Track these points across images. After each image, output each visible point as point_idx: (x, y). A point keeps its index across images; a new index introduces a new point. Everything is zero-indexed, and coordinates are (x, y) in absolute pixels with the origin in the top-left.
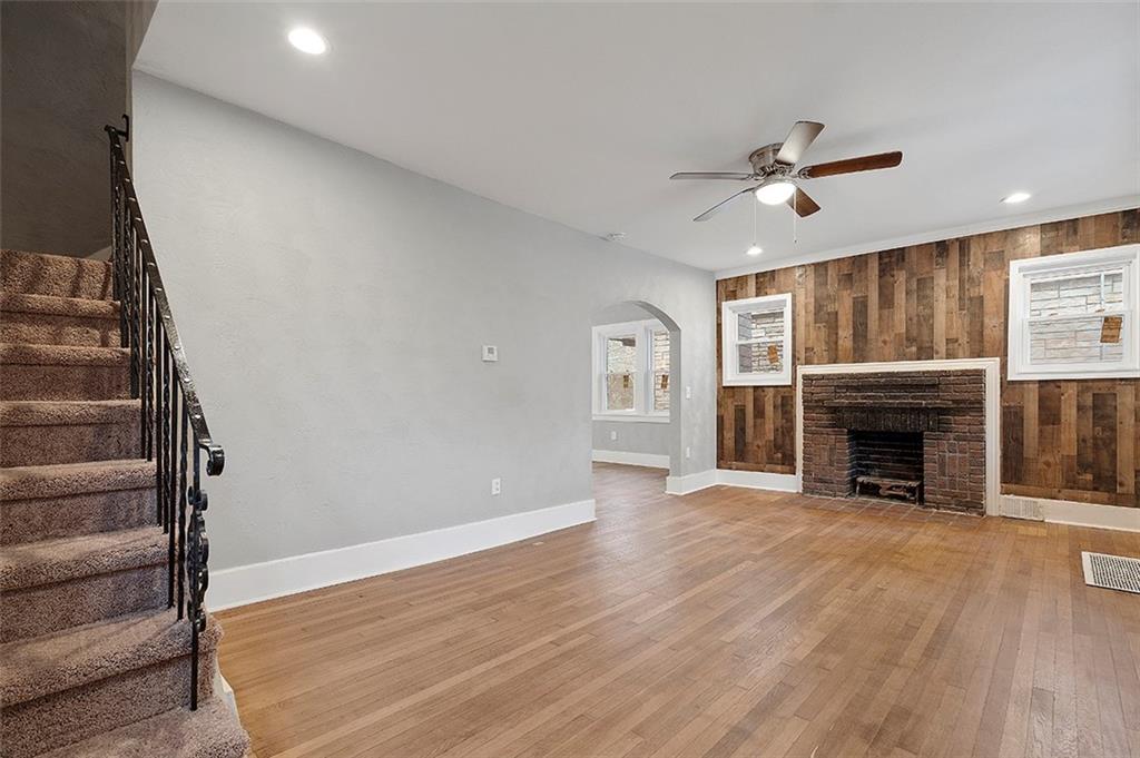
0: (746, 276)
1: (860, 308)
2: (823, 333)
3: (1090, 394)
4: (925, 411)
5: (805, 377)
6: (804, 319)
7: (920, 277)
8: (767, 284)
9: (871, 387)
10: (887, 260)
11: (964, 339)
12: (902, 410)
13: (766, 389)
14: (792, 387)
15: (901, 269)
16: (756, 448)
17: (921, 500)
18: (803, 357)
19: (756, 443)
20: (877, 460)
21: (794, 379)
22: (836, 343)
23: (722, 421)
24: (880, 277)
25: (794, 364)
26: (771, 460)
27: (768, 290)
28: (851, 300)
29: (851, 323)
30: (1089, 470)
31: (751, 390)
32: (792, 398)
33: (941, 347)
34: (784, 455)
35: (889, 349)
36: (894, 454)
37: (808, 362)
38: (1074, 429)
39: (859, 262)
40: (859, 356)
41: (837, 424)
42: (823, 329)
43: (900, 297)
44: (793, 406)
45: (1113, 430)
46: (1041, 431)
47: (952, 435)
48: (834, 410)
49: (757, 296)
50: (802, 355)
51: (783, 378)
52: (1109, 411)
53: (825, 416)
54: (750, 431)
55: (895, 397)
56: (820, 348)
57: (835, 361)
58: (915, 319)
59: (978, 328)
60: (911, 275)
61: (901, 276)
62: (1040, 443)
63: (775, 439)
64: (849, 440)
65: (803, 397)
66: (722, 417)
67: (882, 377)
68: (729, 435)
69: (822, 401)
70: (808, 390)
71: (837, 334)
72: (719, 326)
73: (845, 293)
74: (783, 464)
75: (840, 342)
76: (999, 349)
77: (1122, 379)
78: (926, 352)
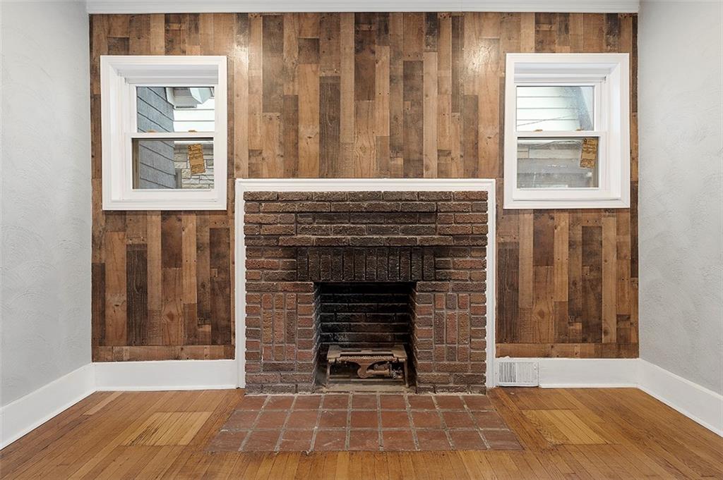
0: (148, 15)
1: (330, 93)
2: (277, 129)
3: (580, 227)
4: (420, 250)
5: (251, 198)
6: (246, 104)
7: (407, 59)
8: (185, 37)
9: (351, 215)
10: (365, 27)
11: (457, 153)
12: (390, 250)
13: (184, 217)
14: (228, 213)
15: (384, 43)
16: (166, 320)
17: (412, 380)
18: (244, 164)
19: (167, 310)
20: (347, 319)
21: (231, 200)
22: (296, 145)
23: (103, 273)
24: (357, 51)
25: (231, 176)
26: (193, 338)
27: (187, 47)
28: (318, 79)
29: (317, 116)
30: (578, 319)
31: (158, 219)
32: (229, 231)
33: (432, 160)
34: (215, 328)
35: (370, 160)
36: (369, 309)
37: (254, 173)
38: (565, 270)
39: (329, 21)
40: (329, 169)
41: (296, 274)
42: (277, 122)
43: (382, 84)
44: (230, 245)
45: (599, 269)
46: (536, 274)
47: (451, 284)
48: (295, 251)
49: (168, 52)
50: (243, 161)
51: (213, 199)
52: (595, 246)
53: (280, 262)
54: (155, 289)
55: (383, 231)
56: (272, 152)
57: (293, 173)
58: (401, 118)
59: (472, 137)
60: (396, 55)
61: (384, 55)
62: (535, 288)
63: (199, 302)
64: (316, 296)
65: (245, 229)
66: (103, 266)
67: (364, 200)
68: (117, 300)
69: (276, 236)
70: (256, 217)
71: (297, 131)
72: (96, 99)
73: (309, 69)
74: (214, 343)
75: (302, 144)
76: (494, 168)
77: (606, 210)
78: (414, 168)
